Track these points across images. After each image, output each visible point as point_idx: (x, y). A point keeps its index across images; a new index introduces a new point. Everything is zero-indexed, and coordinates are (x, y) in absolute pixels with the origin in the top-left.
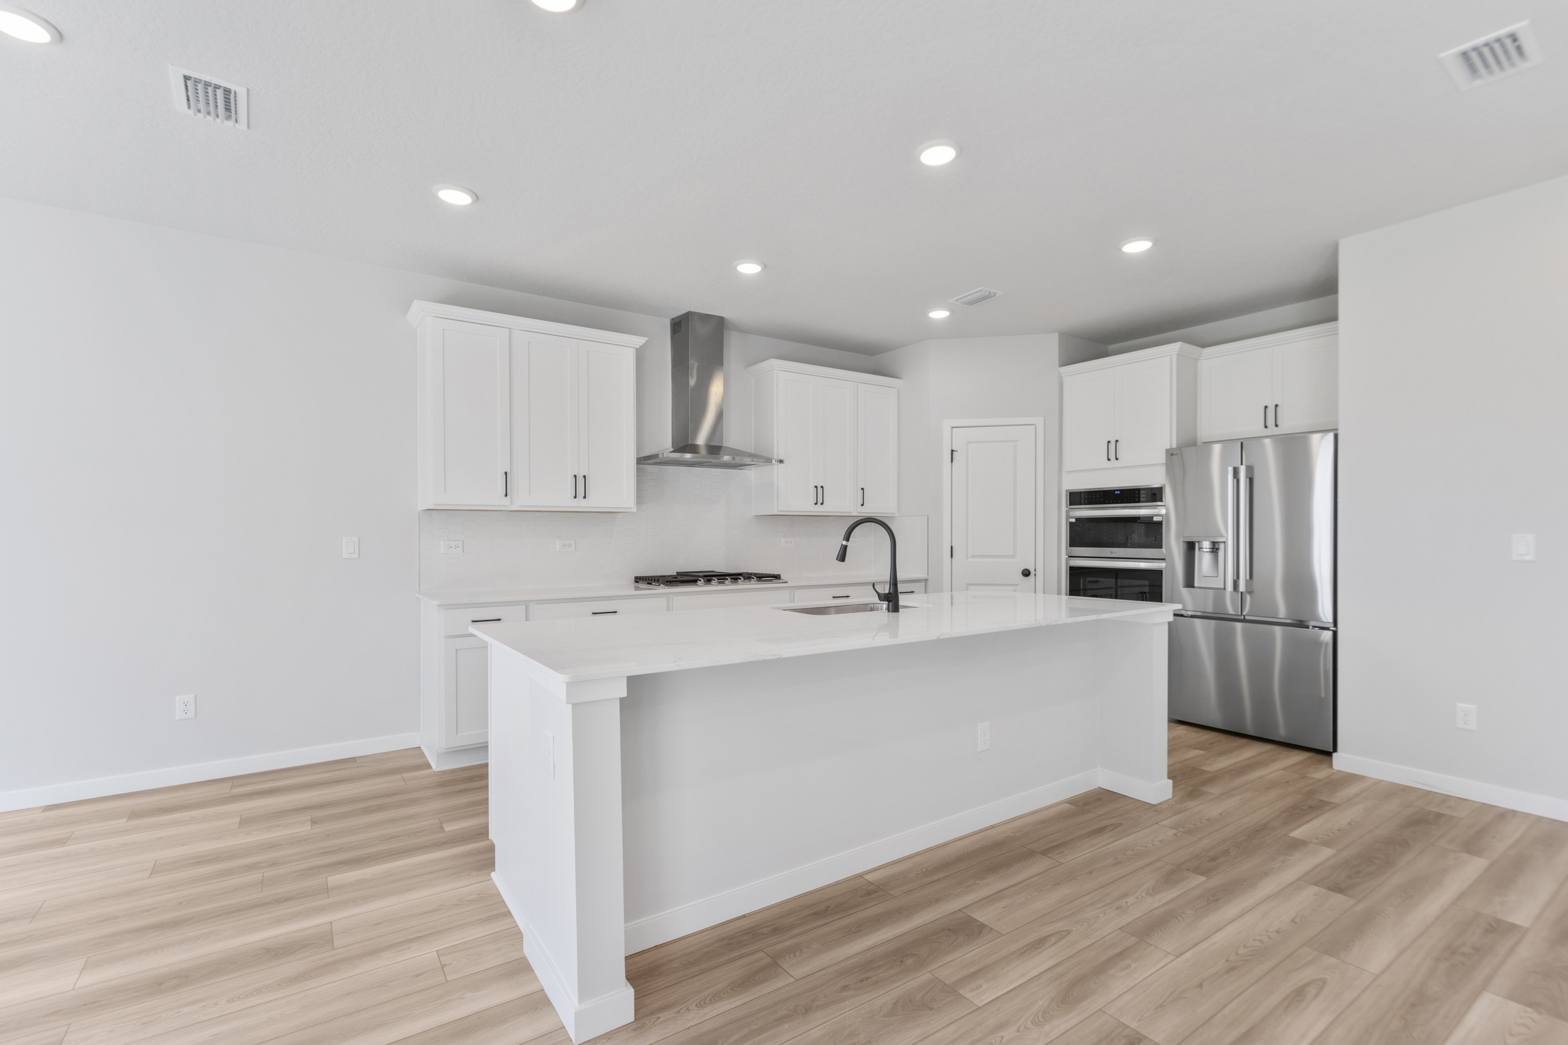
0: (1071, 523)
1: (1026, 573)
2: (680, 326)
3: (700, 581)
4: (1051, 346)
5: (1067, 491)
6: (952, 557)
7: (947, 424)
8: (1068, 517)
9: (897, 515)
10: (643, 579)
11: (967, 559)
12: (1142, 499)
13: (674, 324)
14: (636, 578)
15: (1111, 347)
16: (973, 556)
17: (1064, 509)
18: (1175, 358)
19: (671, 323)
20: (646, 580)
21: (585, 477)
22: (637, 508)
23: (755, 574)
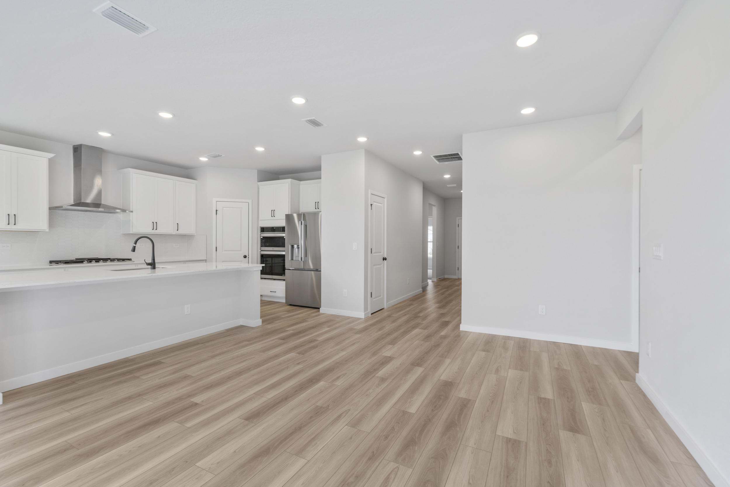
0: (261, 239)
1: (245, 257)
2: (77, 149)
3: (85, 261)
4: (255, 175)
5: (260, 227)
6: (216, 251)
7: (215, 200)
8: (260, 236)
9: (195, 234)
10: (53, 262)
11: (222, 252)
12: (280, 231)
13: (74, 148)
14: (50, 261)
15: (280, 176)
16: (225, 251)
17: (259, 233)
18: (290, 183)
19: (73, 147)
20: (55, 262)
21: (15, 215)
22: (49, 229)
23: (116, 259)
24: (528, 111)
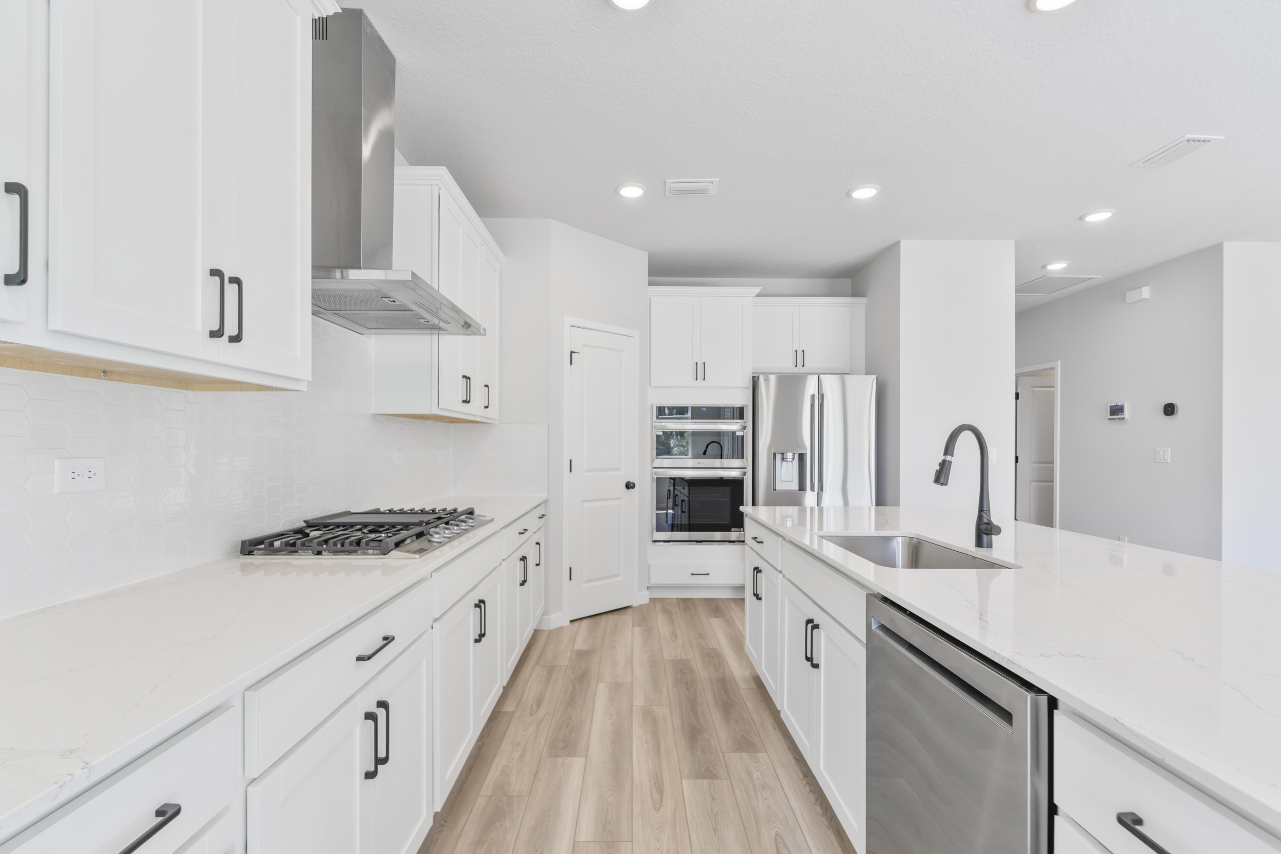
0: (658, 434)
1: (629, 486)
5: (655, 405)
6: (570, 470)
7: (568, 321)
8: (656, 430)
12: (726, 417)
17: (652, 423)
18: (751, 298)
21: (238, 283)
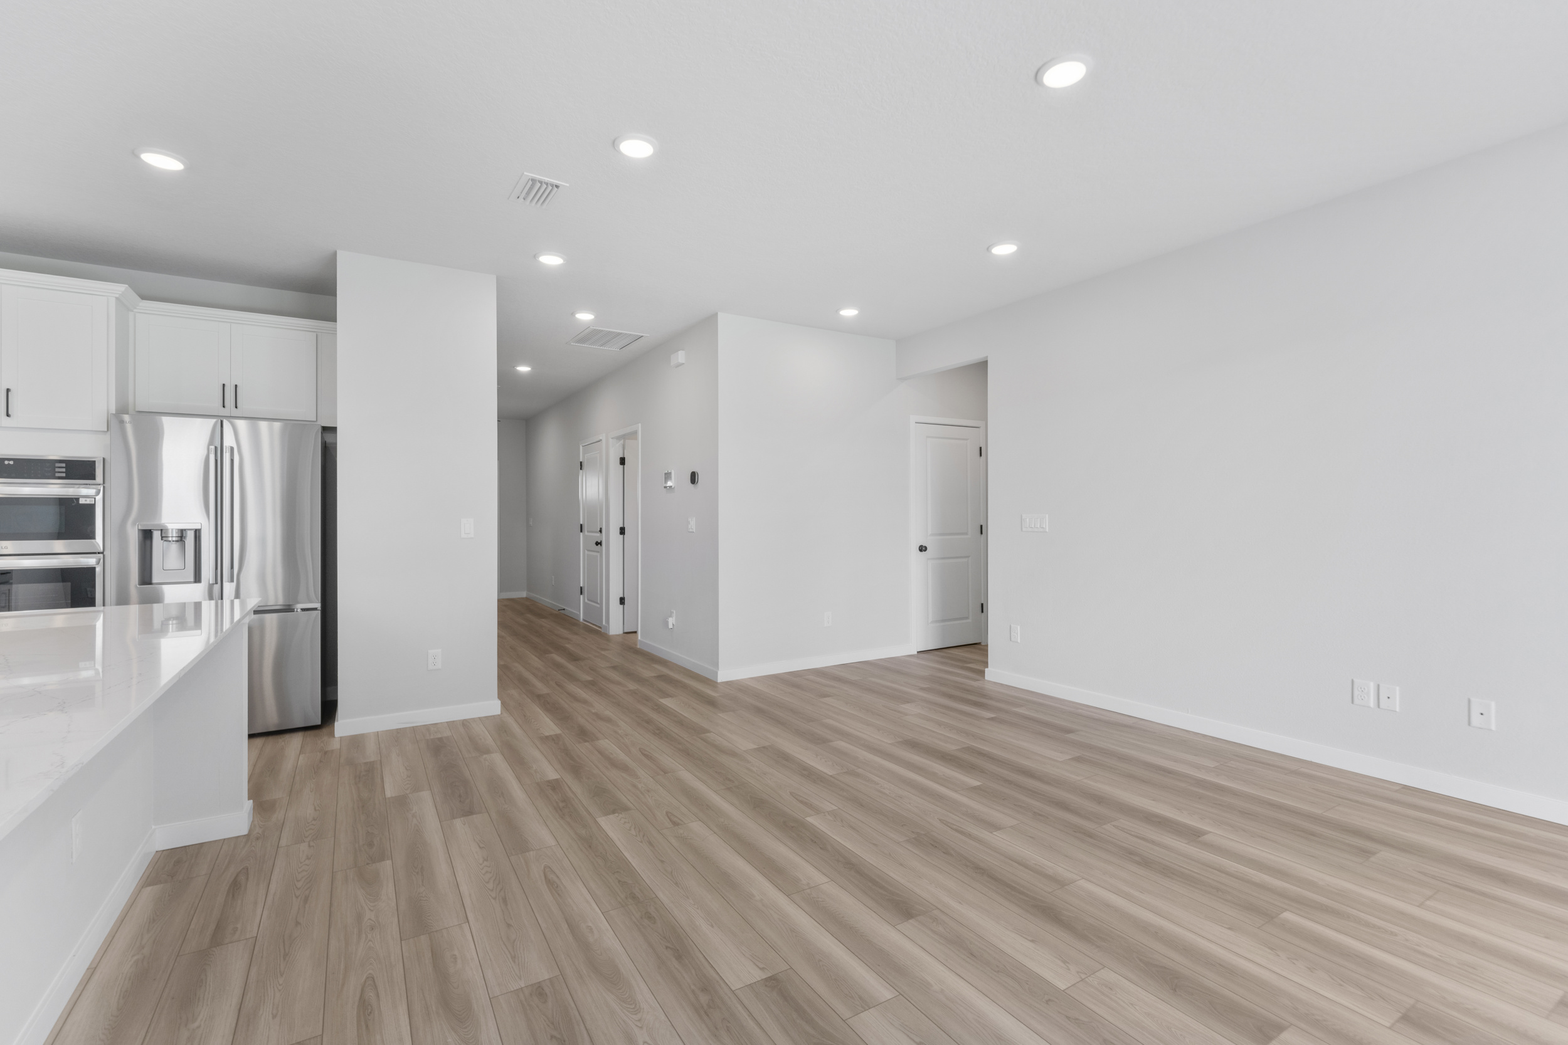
18: (113, 301)
24: (849, 313)
